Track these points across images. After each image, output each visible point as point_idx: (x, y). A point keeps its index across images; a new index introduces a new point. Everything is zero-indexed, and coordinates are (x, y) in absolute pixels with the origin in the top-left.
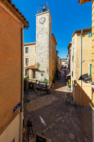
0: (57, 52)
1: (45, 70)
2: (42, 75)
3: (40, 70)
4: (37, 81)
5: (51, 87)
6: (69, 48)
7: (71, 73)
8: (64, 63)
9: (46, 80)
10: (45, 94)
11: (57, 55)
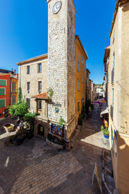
0: (88, 71)
1: (61, 101)
2: (57, 112)
3: (54, 101)
4: (49, 121)
5: (73, 135)
6: (105, 61)
7: (109, 108)
8: (100, 90)
9: (62, 120)
10: (60, 150)
11: (88, 76)
